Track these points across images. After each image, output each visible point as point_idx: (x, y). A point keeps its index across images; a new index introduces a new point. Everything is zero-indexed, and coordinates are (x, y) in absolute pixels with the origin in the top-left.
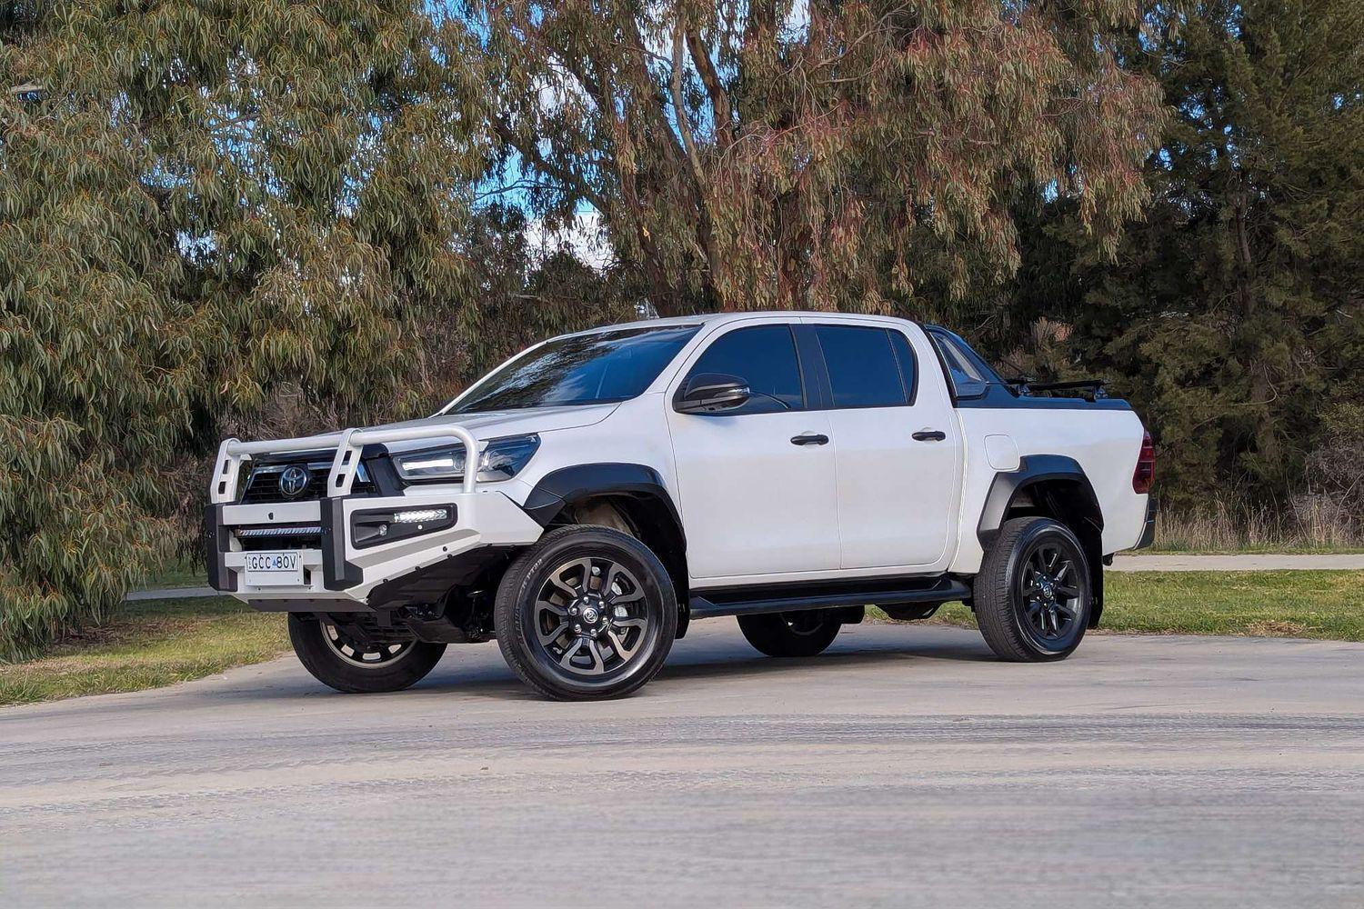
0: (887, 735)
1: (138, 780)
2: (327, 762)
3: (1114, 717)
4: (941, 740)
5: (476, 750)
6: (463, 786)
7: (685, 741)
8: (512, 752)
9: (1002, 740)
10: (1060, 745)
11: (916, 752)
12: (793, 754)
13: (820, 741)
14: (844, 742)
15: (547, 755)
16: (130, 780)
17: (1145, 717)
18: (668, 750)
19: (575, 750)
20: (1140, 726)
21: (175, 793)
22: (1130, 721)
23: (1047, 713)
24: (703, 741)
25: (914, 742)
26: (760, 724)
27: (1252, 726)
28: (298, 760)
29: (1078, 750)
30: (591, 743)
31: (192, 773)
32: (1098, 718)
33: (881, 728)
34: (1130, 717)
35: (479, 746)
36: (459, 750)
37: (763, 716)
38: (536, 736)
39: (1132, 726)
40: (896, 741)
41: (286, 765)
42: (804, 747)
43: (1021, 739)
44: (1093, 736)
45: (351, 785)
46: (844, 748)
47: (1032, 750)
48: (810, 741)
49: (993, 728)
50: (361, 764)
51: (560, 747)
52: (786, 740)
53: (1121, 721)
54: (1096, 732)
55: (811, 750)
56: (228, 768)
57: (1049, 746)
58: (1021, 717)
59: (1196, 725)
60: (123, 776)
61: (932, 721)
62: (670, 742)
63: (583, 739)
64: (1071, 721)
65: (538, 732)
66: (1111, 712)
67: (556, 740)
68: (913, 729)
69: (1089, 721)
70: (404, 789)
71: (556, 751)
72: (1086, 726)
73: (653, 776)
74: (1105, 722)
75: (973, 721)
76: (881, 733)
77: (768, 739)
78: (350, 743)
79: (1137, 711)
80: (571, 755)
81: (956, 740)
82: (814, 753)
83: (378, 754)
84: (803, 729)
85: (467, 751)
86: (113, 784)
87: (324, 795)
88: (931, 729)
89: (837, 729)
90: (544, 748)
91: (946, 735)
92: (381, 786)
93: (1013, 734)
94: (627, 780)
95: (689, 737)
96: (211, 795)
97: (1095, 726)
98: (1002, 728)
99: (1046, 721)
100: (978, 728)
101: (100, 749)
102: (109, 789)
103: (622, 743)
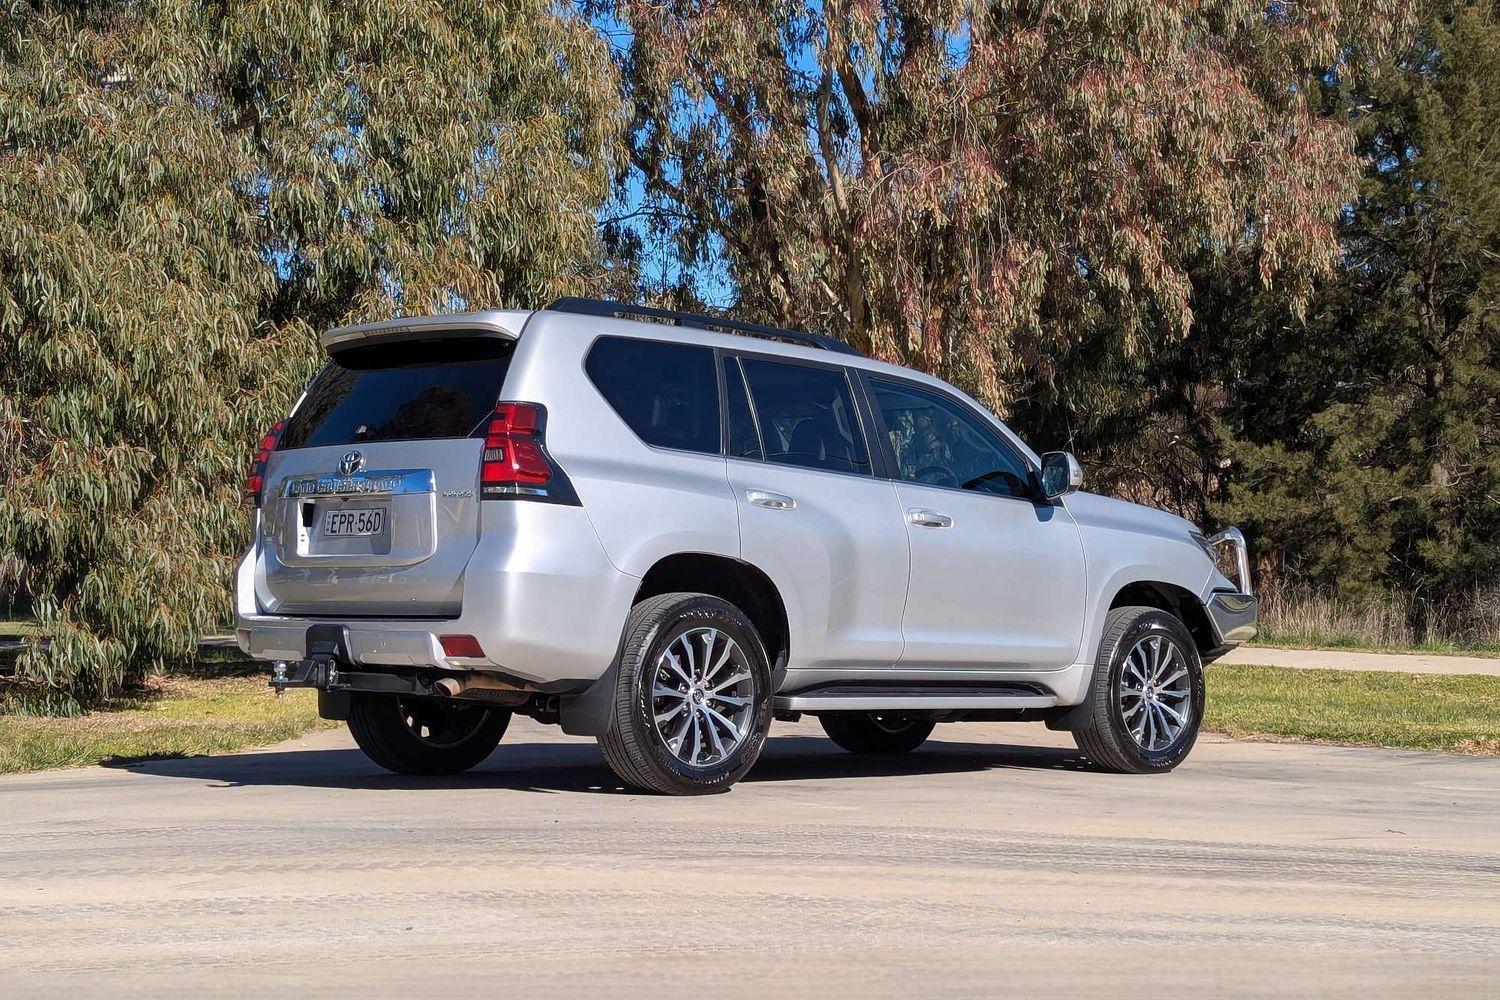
0: (1075, 861)
1: (212, 876)
2: (430, 865)
3: (1332, 850)
4: (1139, 871)
5: (602, 857)
6: (593, 904)
7: (842, 858)
8: (644, 862)
9: (1209, 874)
10: (1279, 884)
11: (1114, 885)
12: (970, 879)
13: (999, 865)
14: (1027, 867)
15: (685, 868)
16: (203, 876)
17: (1368, 852)
18: (825, 869)
19: (716, 862)
20: (1366, 863)
21: (256, 897)
22: (1351, 857)
23: (1254, 841)
24: (865, 859)
25: (1108, 872)
26: (925, 839)
27: (1495, 870)
28: (397, 861)
29: (1301, 892)
30: (734, 855)
31: (276, 871)
32: (1314, 850)
33: (1066, 852)
34: (1350, 851)
35: (606, 852)
36: (583, 857)
37: (927, 830)
38: (669, 843)
39: (1356, 863)
40: (1085, 869)
41: (383, 865)
42: (982, 872)
43: (1230, 874)
44: (1314, 873)
45: (461, 896)
46: (1028, 875)
47: (1248, 890)
48: (986, 865)
49: (1196, 858)
50: (470, 869)
51: (698, 857)
52: (957, 862)
53: (1341, 856)
54: (1316, 869)
55: (990, 876)
56: (317, 867)
57: (1267, 885)
58: (1224, 845)
60: (196, 871)
61: (1123, 845)
62: (825, 857)
63: (724, 848)
64: (1285, 854)
65: (672, 838)
66: (1326, 843)
67: (694, 849)
68: (1101, 854)
69: (1304, 854)
70: (524, 905)
71: (695, 863)
72: (1303, 860)
73: (812, 902)
74: (1322, 855)
75: (1171, 848)
76: (1067, 858)
77: (938, 860)
78: (456, 841)
79: (1359, 844)
80: (711, 870)
81: (1155, 871)
82: (994, 882)
83: (490, 857)
84: (976, 849)
85: (593, 858)
86: (185, 880)
87: (430, 907)
88: (1121, 854)
89: (1015, 850)
90: (680, 858)
91: (1144, 864)
92: (496, 899)
93: (1221, 867)
94: (782, 906)
95: (846, 852)
96: (298, 901)
97: (1313, 861)
98: (1206, 858)
99: (1255, 852)
100: (1176, 857)
101: (169, 834)
102: (180, 887)
103: (770, 856)
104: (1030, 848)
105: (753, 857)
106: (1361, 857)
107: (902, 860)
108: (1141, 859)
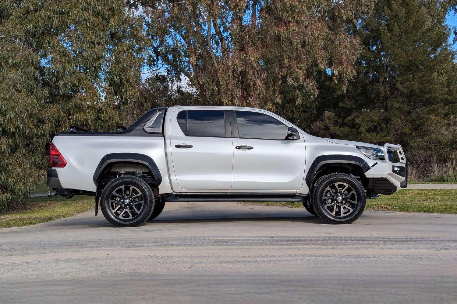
13: (223, 245)
20: (327, 240)
27: (362, 240)
30: (148, 246)
33: (244, 241)
39: (324, 240)
51: (137, 247)
52: (211, 245)
53: (321, 238)
54: (312, 242)
59: (344, 240)
62: (174, 245)
64: (306, 238)
72: (309, 240)
74: (316, 239)
77: (207, 244)
97: (312, 240)
99: (298, 238)
103: (158, 246)
104: (235, 240)
105: (153, 246)
106: (327, 238)
107: (196, 245)
108: (264, 242)
